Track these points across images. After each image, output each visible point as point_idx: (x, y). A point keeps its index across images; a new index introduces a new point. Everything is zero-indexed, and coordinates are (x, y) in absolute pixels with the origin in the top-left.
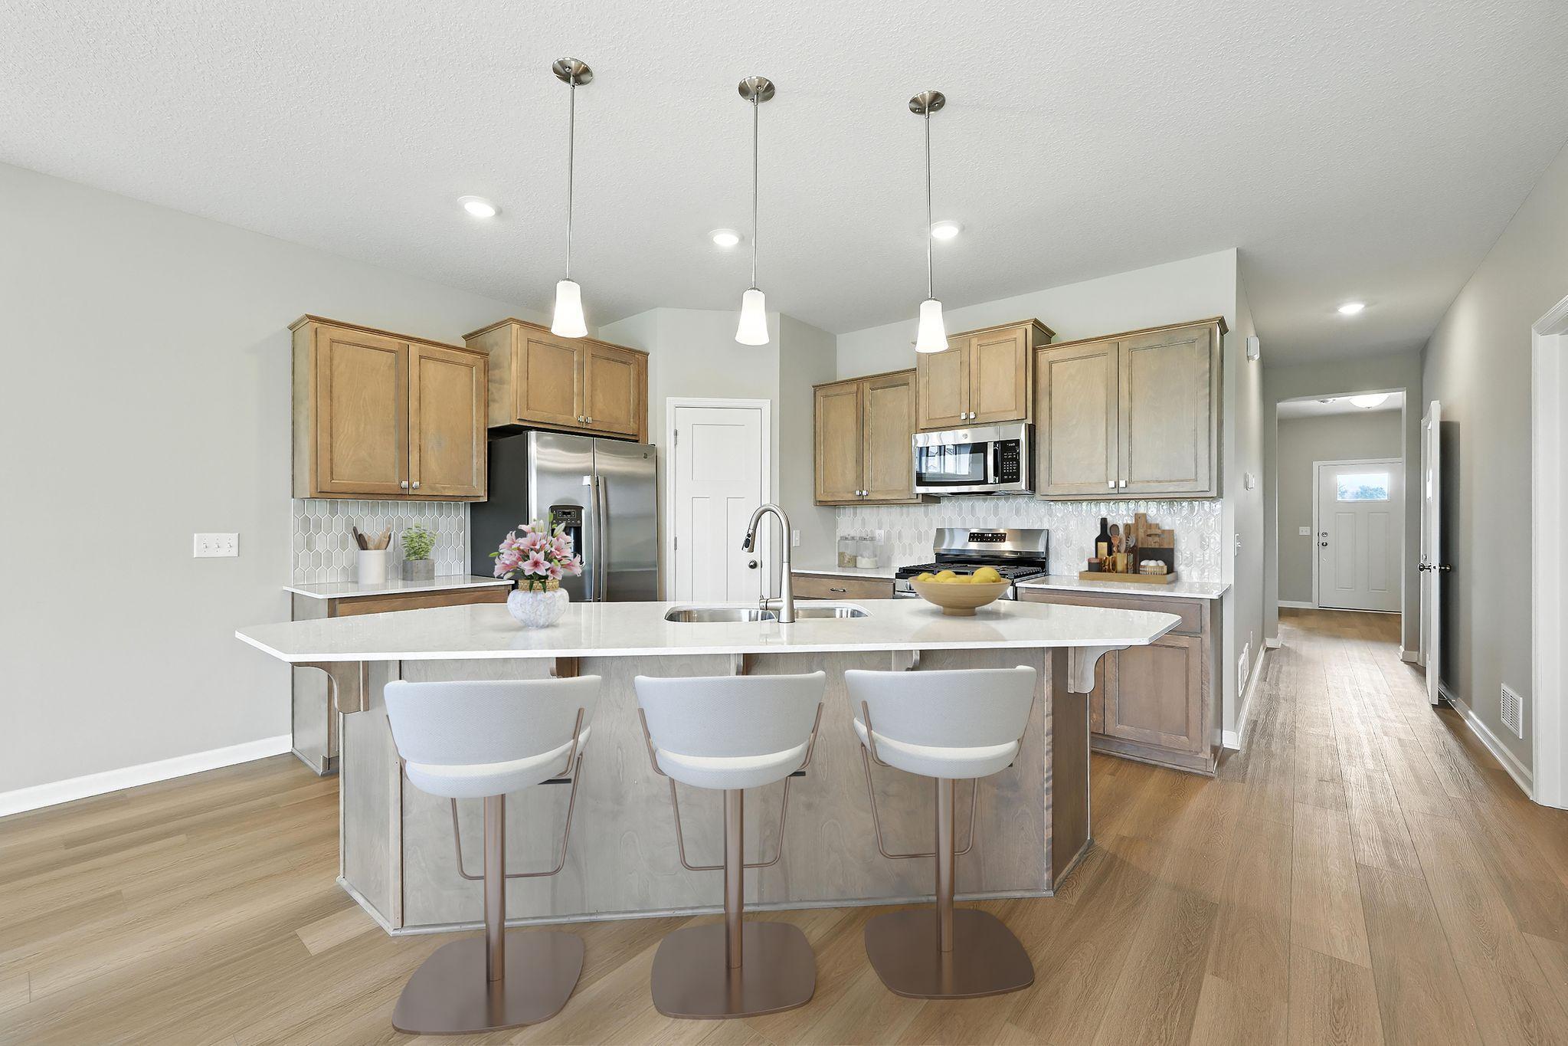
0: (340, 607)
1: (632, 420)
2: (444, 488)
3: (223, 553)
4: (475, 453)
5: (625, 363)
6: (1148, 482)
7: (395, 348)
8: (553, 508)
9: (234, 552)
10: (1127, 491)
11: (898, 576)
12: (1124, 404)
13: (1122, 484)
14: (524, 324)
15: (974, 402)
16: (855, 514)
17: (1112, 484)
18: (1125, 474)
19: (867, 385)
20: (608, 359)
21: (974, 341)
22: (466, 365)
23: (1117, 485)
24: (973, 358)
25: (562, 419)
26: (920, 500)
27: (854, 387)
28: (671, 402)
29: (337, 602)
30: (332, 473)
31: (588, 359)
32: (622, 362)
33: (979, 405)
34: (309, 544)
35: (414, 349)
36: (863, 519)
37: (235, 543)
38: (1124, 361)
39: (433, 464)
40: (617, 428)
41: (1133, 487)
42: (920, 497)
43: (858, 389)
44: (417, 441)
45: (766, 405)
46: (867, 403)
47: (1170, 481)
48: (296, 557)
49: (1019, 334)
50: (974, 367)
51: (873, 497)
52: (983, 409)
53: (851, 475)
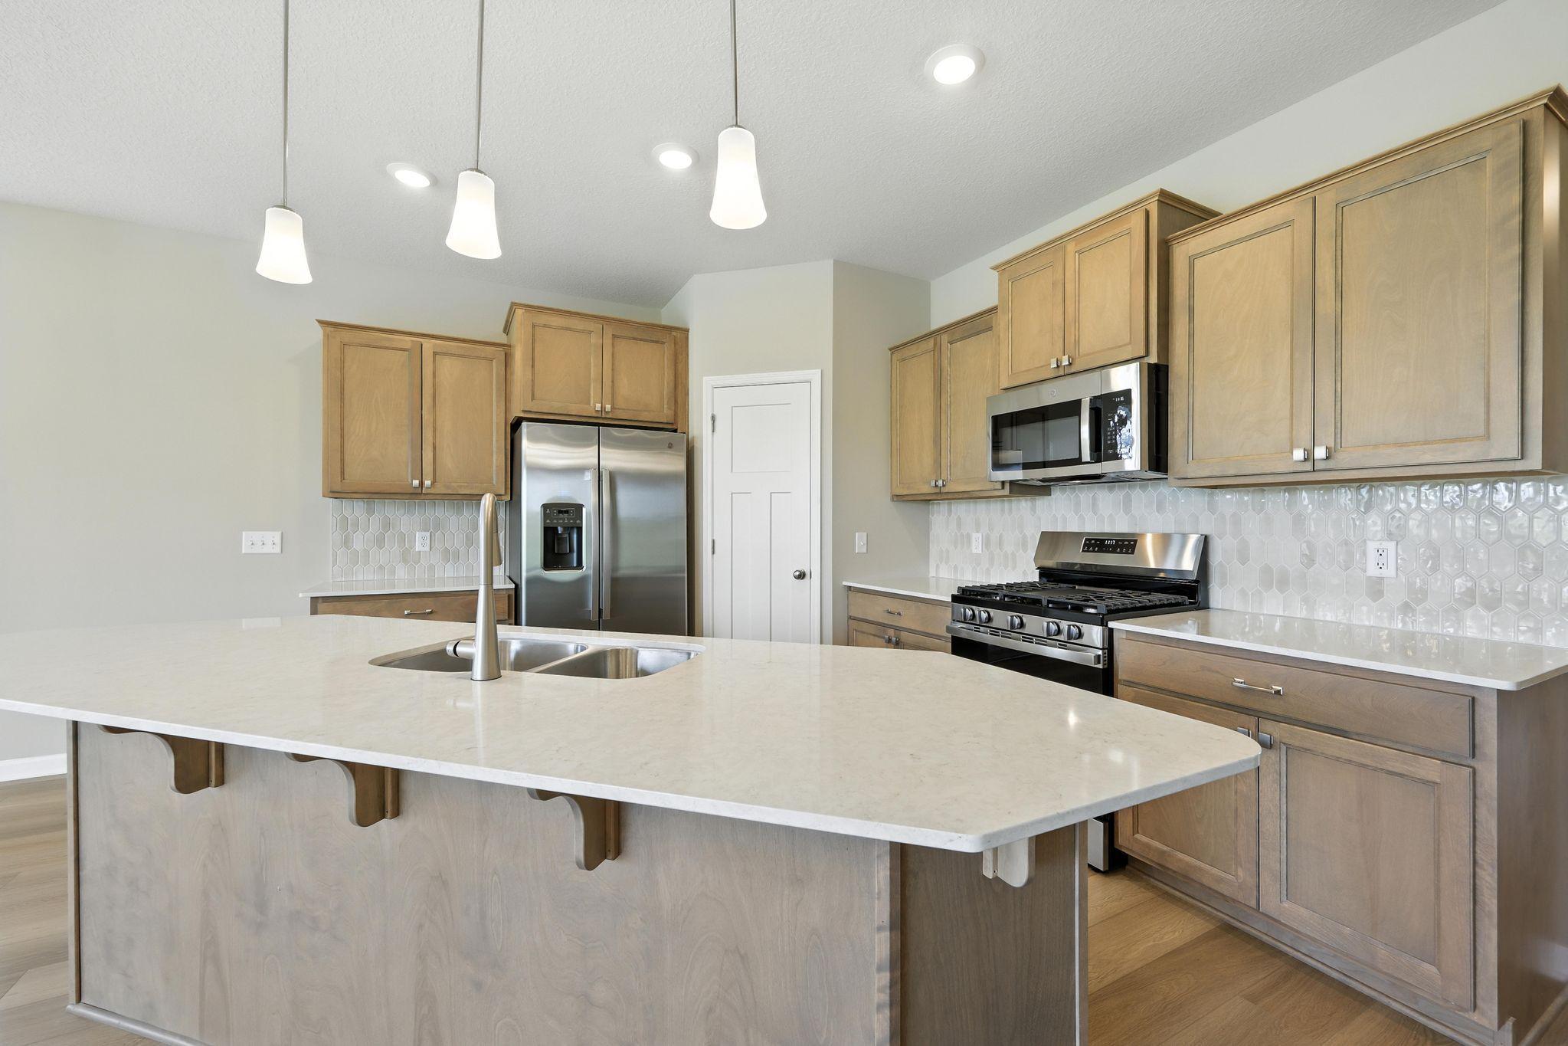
0: (321, 606)
1: (665, 406)
2: (461, 487)
3: (268, 549)
4: (494, 449)
5: (657, 342)
6: (1376, 446)
7: (408, 346)
8: (545, 506)
9: (277, 550)
10: (1331, 464)
11: (955, 599)
12: (1326, 305)
13: (1320, 453)
14: (528, 307)
15: (1070, 339)
16: (950, 511)
17: (1299, 454)
18: (1326, 436)
19: (945, 338)
20: (634, 339)
21: (1071, 248)
22: (485, 359)
23: (1309, 457)
24: (1069, 274)
25: (575, 409)
26: (1006, 491)
27: (930, 343)
28: (709, 381)
29: (320, 600)
30: (343, 473)
31: (608, 341)
32: (652, 341)
33: (1077, 342)
34: (346, 542)
35: (428, 345)
36: (959, 518)
37: (278, 540)
38: (1326, 225)
39: (448, 461)
40: (646, 416)
41: (1343, 459)
42: (1007, 486)
43: (935, 344)
44: (431, 438)
45: (815, 375)
46: (945, 362)
47: (1426, 442)
48: (335, 555)
49: (1137, 221)
50: (1069, 287)
51: (952, 487)
52: (1085, 346)
53: (928, 460)
